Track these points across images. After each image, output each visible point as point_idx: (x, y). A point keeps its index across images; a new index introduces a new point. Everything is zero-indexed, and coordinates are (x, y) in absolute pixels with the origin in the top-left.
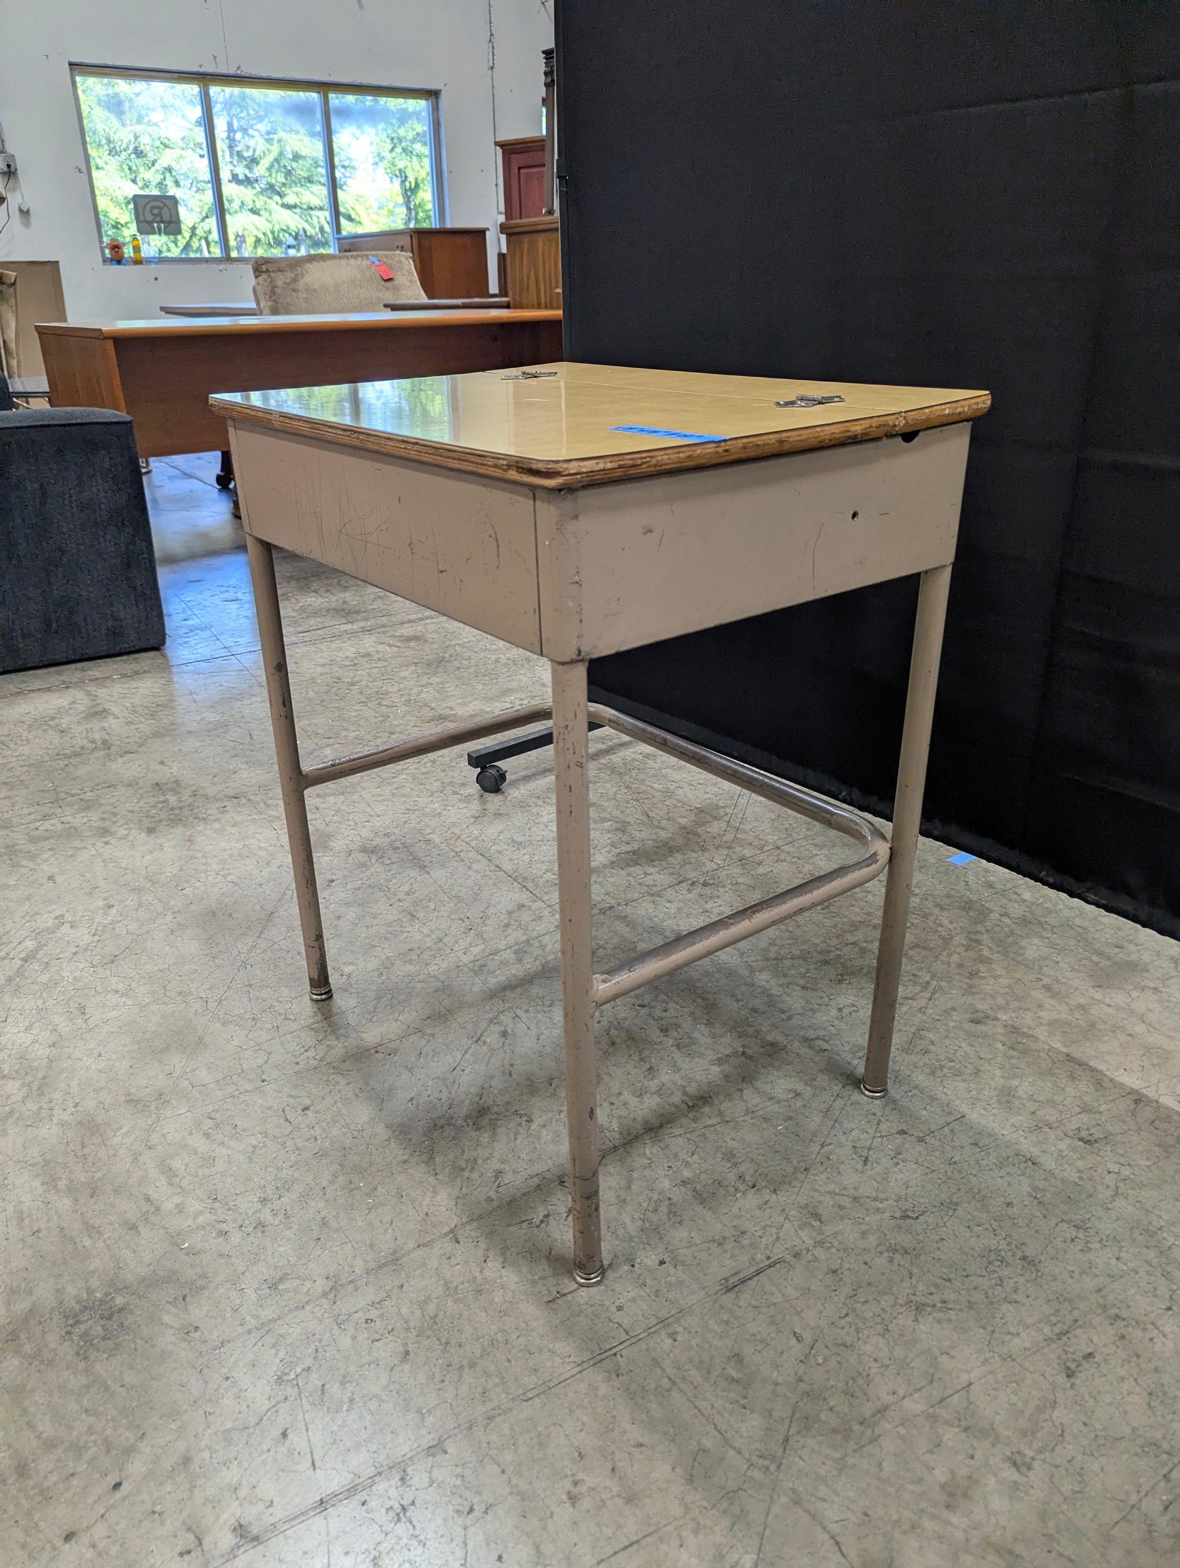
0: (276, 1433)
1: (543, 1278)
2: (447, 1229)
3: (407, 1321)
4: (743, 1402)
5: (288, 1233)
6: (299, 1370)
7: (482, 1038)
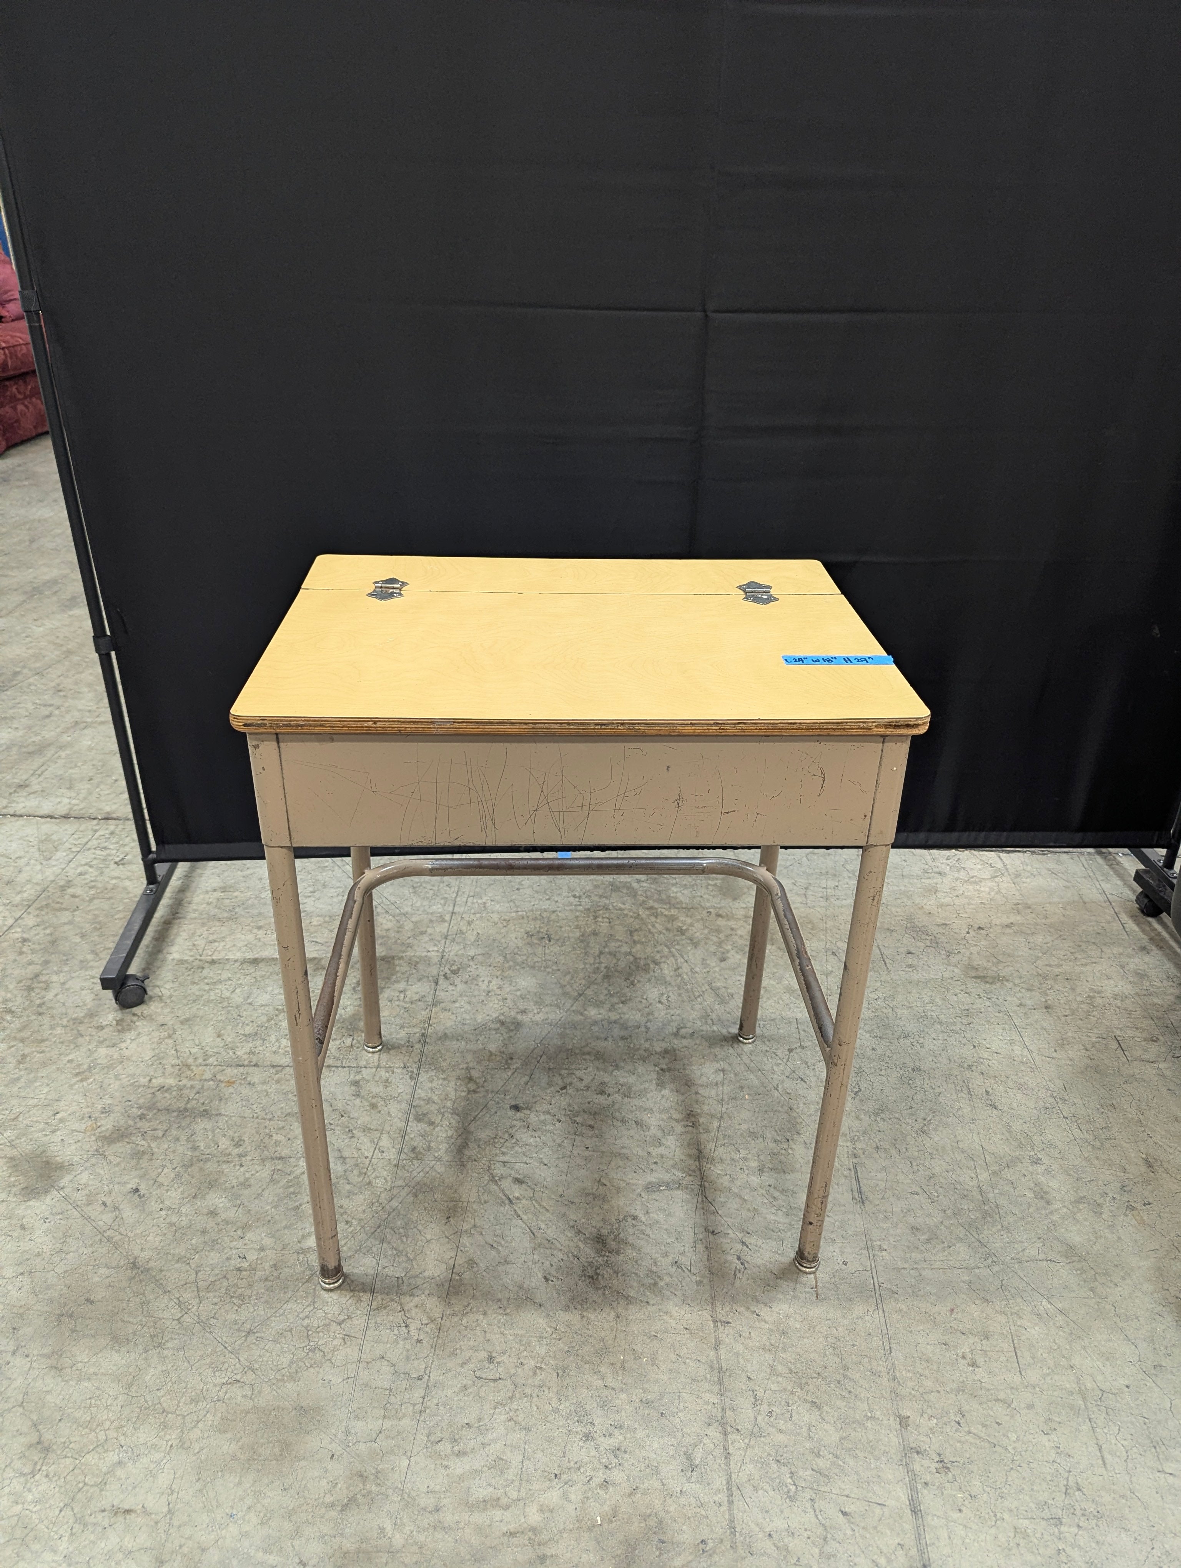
0: (841, 1519)
1: (794, 1290)
2: (711, 1324)
3: (785, 1390)
4: (946, 1245)
5: (640, 1434)
6: (790, 1481)
7: (511, 1197)
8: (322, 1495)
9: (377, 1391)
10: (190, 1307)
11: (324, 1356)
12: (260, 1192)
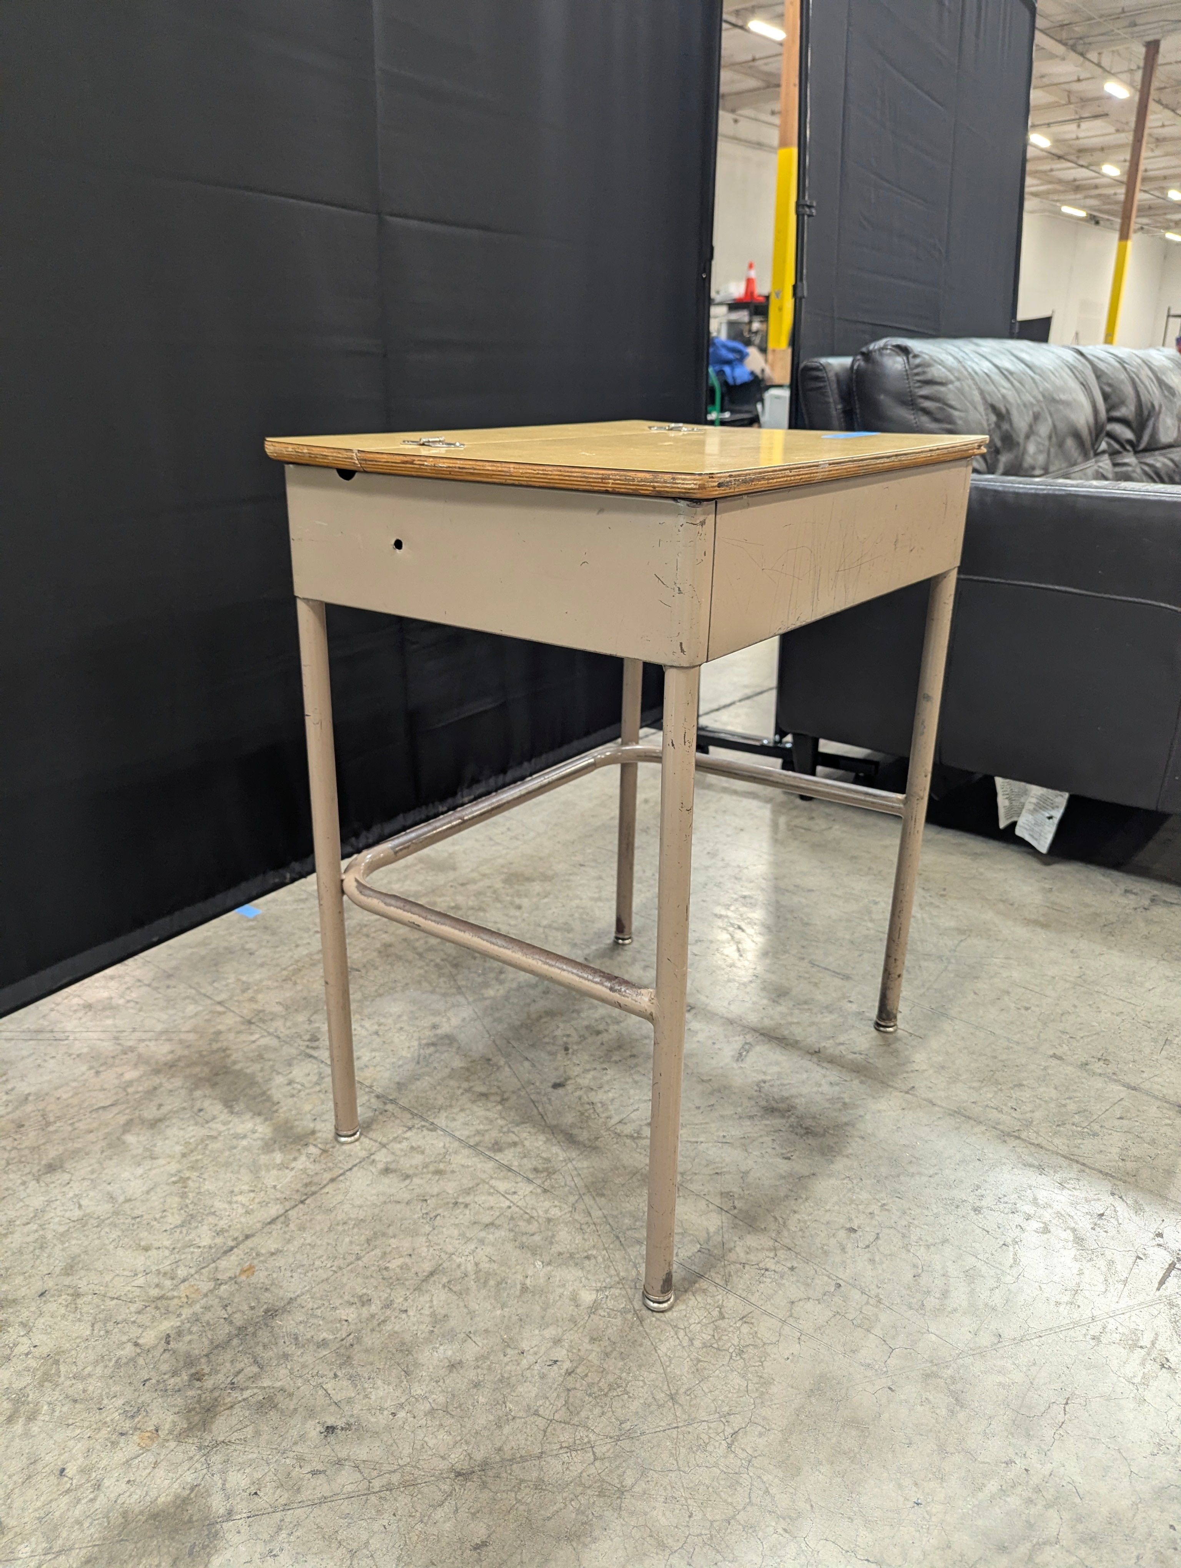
0: (1124, 1122)
2: (908, 1095)
3: (996, 1092)
5: (991, 1180)
6: (1079, 1128)
9: (832, 1323)
10: (586, 1440)
11: (755, 1346)
12: (466, 1310)
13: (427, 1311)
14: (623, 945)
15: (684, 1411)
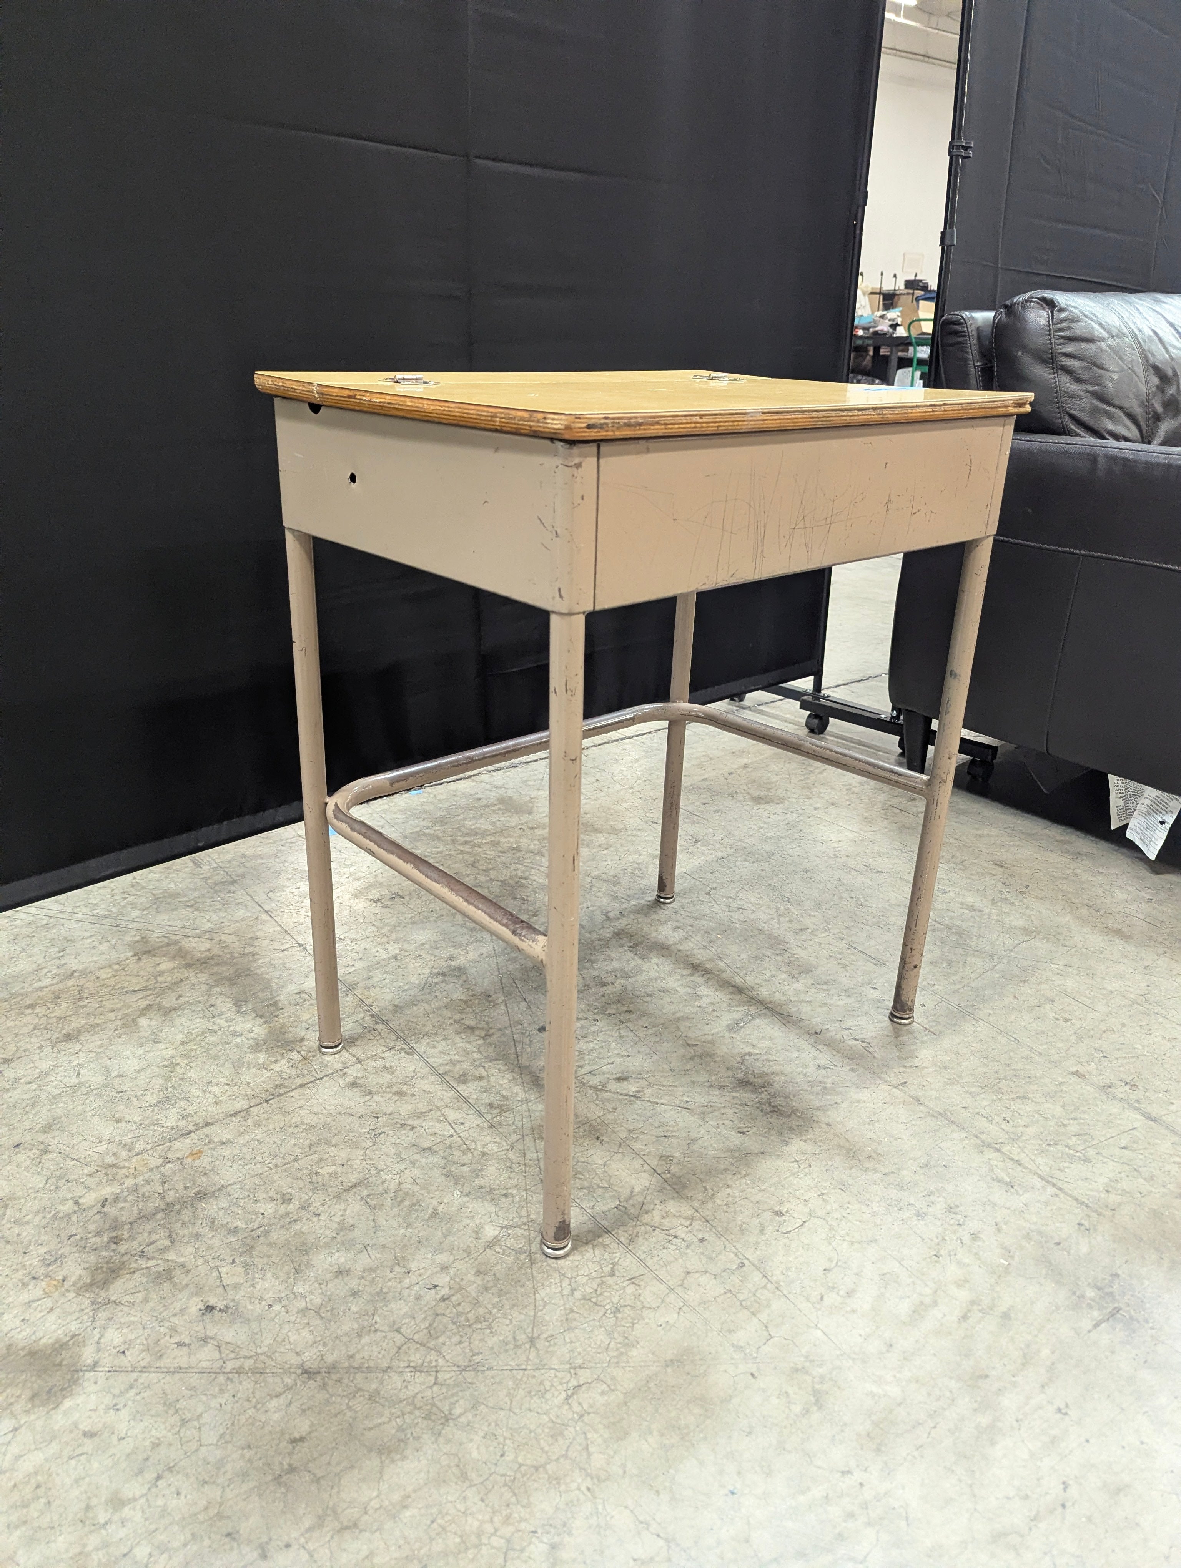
0: (1127, 1152)
1: (914, 1038)
2: (896, 1090)
7: (631, 1093)
8: (787, 1411)
9: (719, 1300)
10: (434, 1364)
11: (633, 1308)
12: (372, 1224)
13: (337, 1219)
14: (664, 903)
15: (538, 1355)
